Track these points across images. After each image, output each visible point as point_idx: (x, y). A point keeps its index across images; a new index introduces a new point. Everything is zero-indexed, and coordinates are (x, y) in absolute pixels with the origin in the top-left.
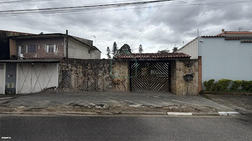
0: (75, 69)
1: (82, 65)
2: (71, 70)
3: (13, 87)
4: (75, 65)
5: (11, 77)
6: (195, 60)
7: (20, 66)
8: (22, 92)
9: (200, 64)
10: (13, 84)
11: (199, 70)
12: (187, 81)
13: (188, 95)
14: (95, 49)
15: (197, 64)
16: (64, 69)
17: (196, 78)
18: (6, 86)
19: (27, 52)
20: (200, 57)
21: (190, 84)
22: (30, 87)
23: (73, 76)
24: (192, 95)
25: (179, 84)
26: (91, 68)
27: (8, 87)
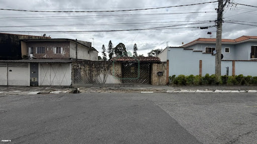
0: (83, 68)
1: (88, 65)
2: (81, 69)
3: (36, 81)
4: (83, 65)
5: (34, 73)
6: (165, 63)
7: (41, 65)
8: (44, 84)
9: (168, 65)
10: (36, 79)
11: (167, 69)
12: (159, 76)
13: (160, 85)
14: (94, 49)
15: (166, 65)
16: (75, 68)
17: (165, 74)
18: (31, 80)
19: (36, 53)
20: (168, 61)
21: (161, 78)
22: (49, 80)
23: (82, 73)
24: (162, 85)
25: (155, 78)
26: (95, 67)
27: (33, 80)
